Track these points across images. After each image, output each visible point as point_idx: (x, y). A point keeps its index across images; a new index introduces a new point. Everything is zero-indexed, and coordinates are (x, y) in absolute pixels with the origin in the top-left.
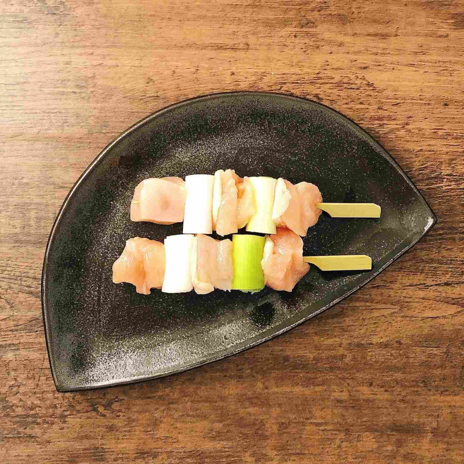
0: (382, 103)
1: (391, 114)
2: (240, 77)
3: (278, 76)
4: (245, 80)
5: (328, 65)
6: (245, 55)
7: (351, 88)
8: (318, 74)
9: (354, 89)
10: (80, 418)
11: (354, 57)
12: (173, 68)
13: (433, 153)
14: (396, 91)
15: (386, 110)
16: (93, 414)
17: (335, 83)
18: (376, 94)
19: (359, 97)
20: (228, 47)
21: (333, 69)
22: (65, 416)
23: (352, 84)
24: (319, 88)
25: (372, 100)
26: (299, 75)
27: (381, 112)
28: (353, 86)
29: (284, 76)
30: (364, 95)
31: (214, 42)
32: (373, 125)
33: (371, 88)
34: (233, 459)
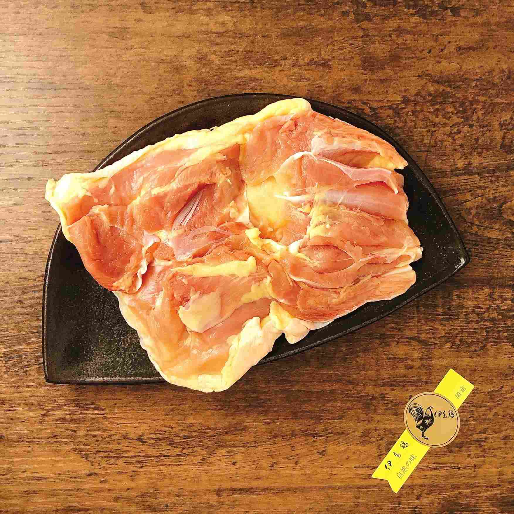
0: (71, 437)
1: (61, 425)
2: (226, 460)
3: (186, 463)
4: (221, 458)
5: (131, 476)
6: (221, 484)
7: (106, 452)
8: (142, 467)
9: (103, 452)
10: (388, 101)
11: (103, 486)
12: (298, 467)
13: (15, 385)
14: (56, 451)
15: (67, 430)
16: (375, 104)
17: (123, 457)
18: (78, 447)
19: (96, 443)
20: (239, 492)
21: (126, 473)
22: (403, 103)
23: (105, 457)
24: (140, 452)
25: (83, 440)
26: (163, 465)
27: (73, 427)
28: (103, 454)
29: (179, 463)
30: (92, 445)
31: (254, 496)
32: (81, 414)
33: (84, 453)
34: (231, 58)
